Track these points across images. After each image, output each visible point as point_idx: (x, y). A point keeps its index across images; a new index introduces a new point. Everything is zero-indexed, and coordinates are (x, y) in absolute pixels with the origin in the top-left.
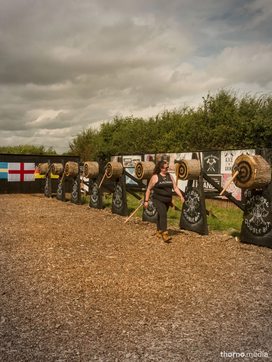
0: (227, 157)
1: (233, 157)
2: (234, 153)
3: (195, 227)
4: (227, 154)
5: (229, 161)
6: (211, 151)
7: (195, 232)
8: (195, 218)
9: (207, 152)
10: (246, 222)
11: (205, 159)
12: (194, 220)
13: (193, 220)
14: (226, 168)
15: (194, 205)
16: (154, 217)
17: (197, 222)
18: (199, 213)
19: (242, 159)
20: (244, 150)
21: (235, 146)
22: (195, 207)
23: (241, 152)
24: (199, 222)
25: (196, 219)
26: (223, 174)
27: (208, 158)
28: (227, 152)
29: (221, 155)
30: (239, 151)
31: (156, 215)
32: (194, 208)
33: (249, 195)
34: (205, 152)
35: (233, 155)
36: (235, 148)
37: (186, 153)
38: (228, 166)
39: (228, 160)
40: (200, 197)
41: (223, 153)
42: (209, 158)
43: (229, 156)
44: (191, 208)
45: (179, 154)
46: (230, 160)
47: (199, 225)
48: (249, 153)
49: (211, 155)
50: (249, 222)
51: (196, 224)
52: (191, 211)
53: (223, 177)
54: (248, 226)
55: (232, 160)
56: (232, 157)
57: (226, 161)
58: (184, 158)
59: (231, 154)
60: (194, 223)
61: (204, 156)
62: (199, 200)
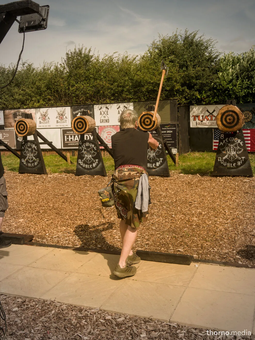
0: (101, 110)
1: (109, 110)
2: (110, 106)
3: (156, 171)
4: (101, 108)
5: (104, 114)
6: (82, 105)
7: (157, 176)
8: (156, 164)
9: (76, 107)
10: (220, 160)
11: (74, 113)
12: (156, 166)
13: (153, 165)
14: (102, 121)
15: (154, 152)
16: (94, 170)
17: (158, 167)
18: (161, 159)
19: (228, 109)
20: (120, 104)
21: (113, 100)
22: (156, 154)
23: (117, 106)
24: (161, 167)
25: (158, 164)
26: (98, 127)
27: (78, 113)
28: (100, 106)
29: (95, 110)
30: (116, 105)
31: (98, 167)
32: (154, 154)
33: (222, 137)
34: (74, 107)
35: (108, 109)
36: (112, 102)
37: (48, 108)
38: (103, 118)
39: (102, 113)
40: (162, 144)
41: (96, 108)
42: (80, 112)
43: (104, 109)
44: (150, 156)
45: (39, 109)
46: (106, 113)
47: (162, 168)
48: (126, 106)
49: (82, 109)
50: (222, 159)
51: (157, 169)
52: (151, 158)
53: (98, 128)
54: (222, 162)
55: (107, 113)
56: (107, 110)
57: (101, 114)
58: (46, 113)
59: (107, 108)
60: (155, 168)
61: (73, 110)
62: (160, 147)
